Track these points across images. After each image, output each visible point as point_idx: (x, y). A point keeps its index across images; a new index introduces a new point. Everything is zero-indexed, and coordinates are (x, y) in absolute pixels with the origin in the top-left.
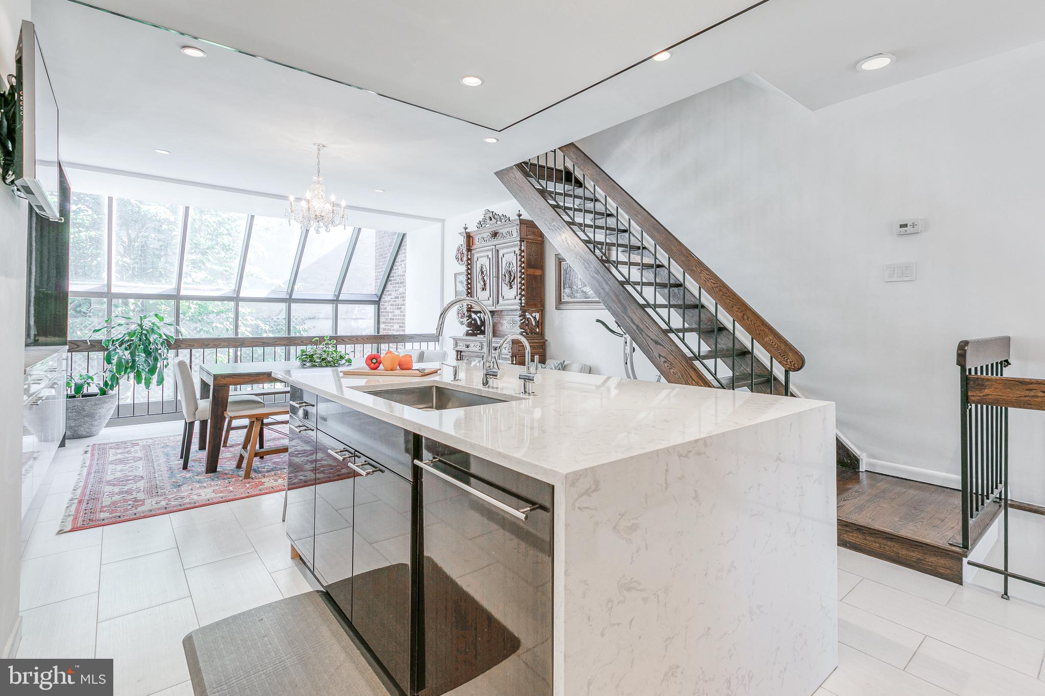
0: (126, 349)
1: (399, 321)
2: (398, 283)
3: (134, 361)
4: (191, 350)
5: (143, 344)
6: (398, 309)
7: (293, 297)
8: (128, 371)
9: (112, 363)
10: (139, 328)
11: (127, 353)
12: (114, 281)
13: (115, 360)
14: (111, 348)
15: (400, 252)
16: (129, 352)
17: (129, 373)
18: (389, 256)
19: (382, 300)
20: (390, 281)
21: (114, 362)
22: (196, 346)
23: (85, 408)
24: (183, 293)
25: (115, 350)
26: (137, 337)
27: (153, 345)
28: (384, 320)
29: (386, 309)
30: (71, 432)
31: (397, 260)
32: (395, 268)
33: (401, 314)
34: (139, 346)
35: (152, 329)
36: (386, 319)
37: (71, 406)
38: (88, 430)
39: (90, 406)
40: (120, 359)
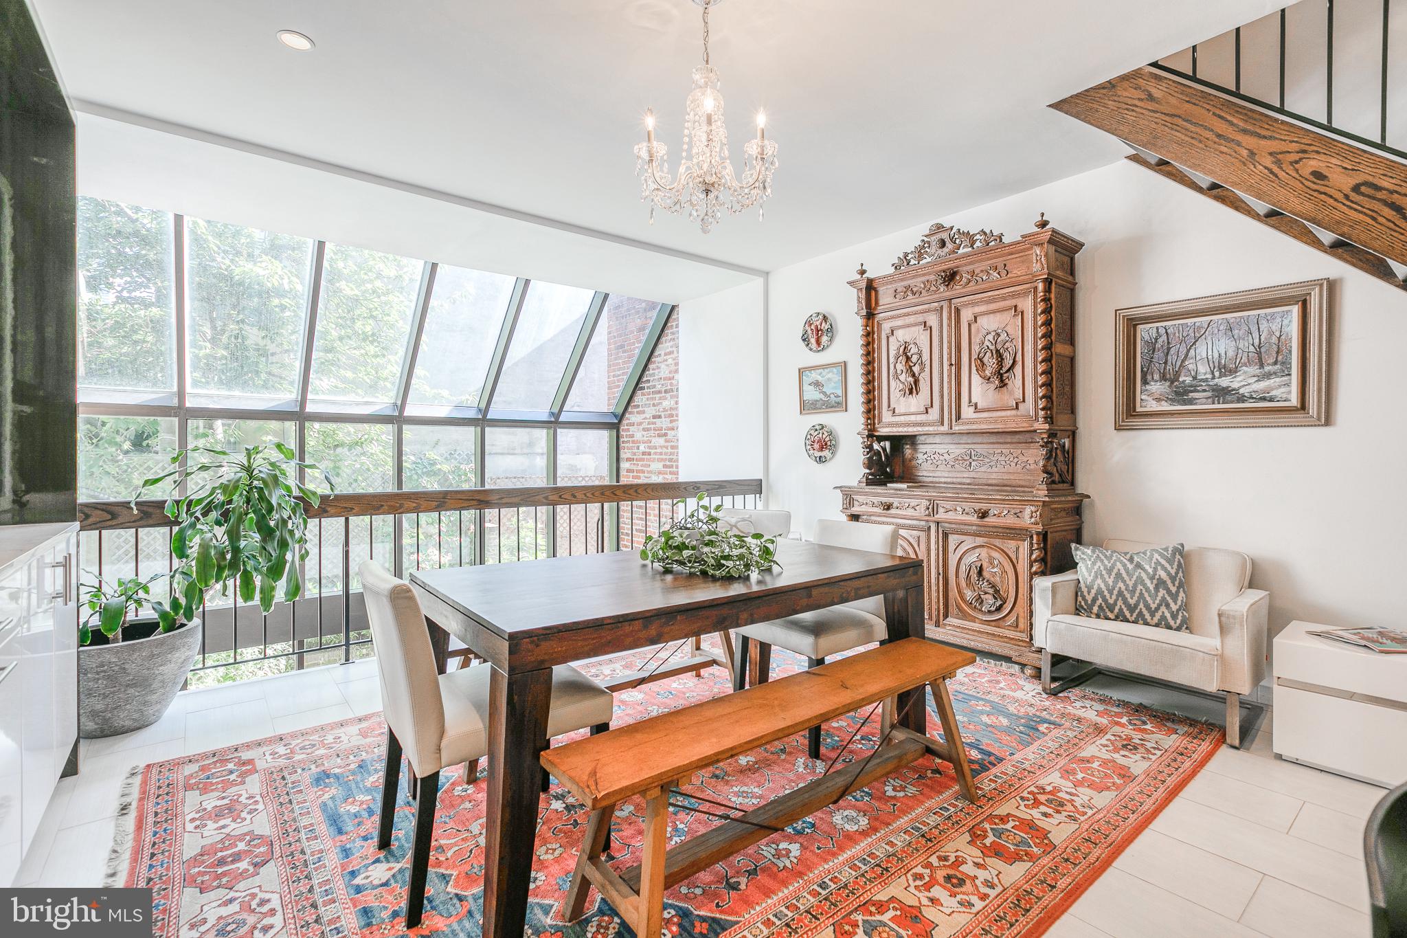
0: (218, 523)
1: (663, 457)
2: (660, 392)
3: (236, 551)
4: (347, 520)
5: (254, 512)
6: (659, 436)
7: (489, 417)
8: (224, 575)
9: (187, 557)
10: (244, 474)
11: (220, 531)
12: (189, 388)
13: (196, 548)
14: (186, 519)
15: (663, 339)
16: (223, 528)
17: (226, 578)
18: (637, 349)
19: (625, 422)
20: (643, 388)
21: (194, 550)
22: (356, 509)
23: (127, 666)
24: (310, 408)
25: (193, 526)
26: (241, 495)
27: (277, 513)
28: (629, 455)
29: (632, 436)
30: (98, 724)
31: (656, 353)
32: (651, 366)
33: (666, 444)
34: (246, 514)
35: (275, 478)
36: (634, 454)
37: (92, 664)
38: (136, 716)
39: (139, 661)
40: (205, 547)
